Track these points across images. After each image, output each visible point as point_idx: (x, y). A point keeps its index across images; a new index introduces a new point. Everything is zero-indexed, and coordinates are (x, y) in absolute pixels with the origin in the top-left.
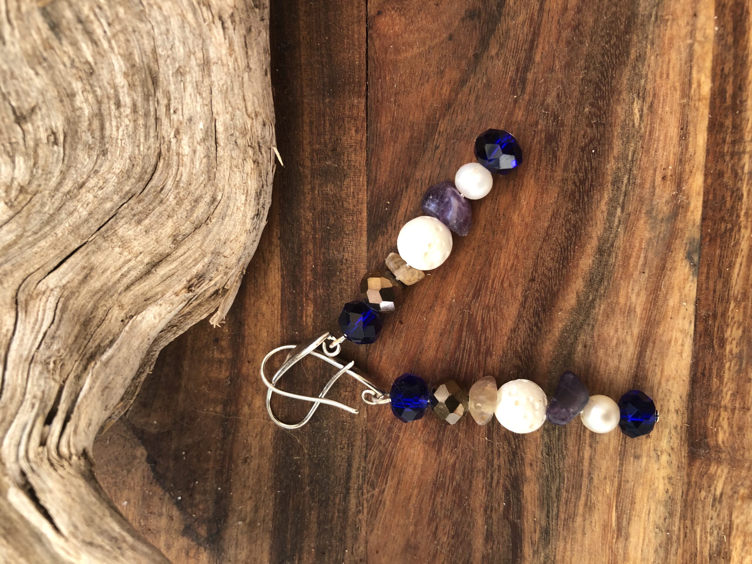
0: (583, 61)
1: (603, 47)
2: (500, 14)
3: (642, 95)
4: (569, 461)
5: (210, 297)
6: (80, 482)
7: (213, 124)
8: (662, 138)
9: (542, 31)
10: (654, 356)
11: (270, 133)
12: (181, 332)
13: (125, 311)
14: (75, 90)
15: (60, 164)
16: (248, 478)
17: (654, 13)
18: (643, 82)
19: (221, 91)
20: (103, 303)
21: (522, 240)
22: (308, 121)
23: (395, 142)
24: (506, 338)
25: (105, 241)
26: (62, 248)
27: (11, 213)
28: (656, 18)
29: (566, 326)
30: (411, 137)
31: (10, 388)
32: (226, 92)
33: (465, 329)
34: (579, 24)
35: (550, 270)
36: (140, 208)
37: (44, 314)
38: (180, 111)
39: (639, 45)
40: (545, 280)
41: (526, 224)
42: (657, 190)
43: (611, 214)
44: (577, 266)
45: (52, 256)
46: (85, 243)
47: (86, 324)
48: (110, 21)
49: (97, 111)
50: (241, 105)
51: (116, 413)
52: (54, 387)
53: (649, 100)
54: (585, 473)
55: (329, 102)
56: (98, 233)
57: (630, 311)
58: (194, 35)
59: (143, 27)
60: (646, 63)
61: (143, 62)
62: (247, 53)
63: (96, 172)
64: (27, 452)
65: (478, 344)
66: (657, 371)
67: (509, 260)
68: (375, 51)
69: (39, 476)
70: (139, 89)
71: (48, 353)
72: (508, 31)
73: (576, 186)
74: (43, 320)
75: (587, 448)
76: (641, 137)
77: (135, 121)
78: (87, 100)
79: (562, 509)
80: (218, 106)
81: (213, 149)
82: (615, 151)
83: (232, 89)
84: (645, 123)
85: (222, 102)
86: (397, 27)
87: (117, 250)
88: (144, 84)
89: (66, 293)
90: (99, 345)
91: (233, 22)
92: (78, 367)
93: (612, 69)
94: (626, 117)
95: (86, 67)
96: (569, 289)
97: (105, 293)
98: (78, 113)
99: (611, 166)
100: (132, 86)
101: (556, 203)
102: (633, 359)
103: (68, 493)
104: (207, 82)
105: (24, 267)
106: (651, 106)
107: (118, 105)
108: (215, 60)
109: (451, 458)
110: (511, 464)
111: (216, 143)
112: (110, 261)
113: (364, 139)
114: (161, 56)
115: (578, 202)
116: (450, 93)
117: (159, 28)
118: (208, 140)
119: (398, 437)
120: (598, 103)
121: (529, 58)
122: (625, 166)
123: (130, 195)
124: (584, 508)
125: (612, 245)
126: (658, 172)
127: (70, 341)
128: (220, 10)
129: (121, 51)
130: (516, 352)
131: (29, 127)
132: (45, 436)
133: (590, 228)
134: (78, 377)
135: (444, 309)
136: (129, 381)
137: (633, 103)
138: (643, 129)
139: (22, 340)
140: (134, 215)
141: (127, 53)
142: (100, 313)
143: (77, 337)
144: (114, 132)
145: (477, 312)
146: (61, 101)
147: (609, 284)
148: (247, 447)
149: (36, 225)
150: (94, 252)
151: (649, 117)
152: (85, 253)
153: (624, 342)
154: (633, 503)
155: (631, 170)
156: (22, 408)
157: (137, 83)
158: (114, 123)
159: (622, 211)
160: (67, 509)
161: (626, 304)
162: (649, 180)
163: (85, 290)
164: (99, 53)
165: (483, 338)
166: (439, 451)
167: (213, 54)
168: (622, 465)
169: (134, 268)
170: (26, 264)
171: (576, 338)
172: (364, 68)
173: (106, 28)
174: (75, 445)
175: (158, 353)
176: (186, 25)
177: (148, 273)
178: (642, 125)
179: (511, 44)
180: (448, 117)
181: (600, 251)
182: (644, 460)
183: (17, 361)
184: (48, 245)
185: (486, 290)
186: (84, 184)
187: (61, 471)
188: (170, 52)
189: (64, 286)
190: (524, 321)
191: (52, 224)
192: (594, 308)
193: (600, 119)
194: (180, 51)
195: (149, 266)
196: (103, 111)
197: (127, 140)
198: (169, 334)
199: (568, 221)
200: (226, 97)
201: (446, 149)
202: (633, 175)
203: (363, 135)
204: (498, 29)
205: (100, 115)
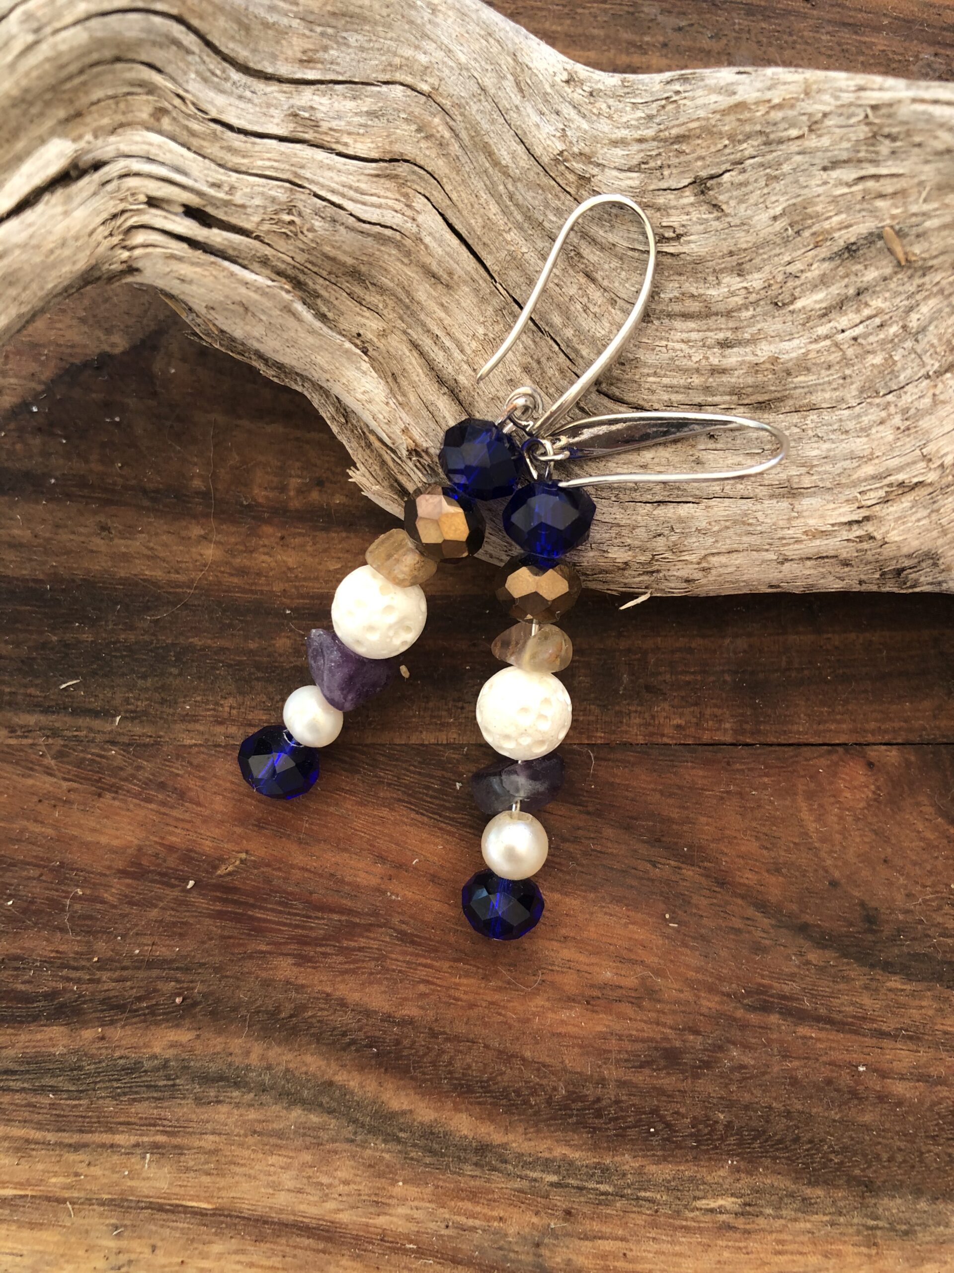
0: (800, 1107)
1: (823, 1140)
2: (872, 966)
3: (747, 1211)
4: (110, 1106)
5: (396, 480)
6: (82, 263)
7: (690, 499)
8: (677, 1248)
9: (848, 1036)
10: (299, 1252)
11: (675, 588)
12: (335, 429)
13: (375, 340)
14: (749, 277)
15: (626, 244)
16: (73, 533)
17: (881, 1224)
18: (769, 1211)
19: (746, 515)
20: (391, 303)
21: (500, 1014)
22: (693, 645)
23: (662, 793)
24: (328, 990)
25: (496, 311)
26: (485, 240)
27: (545, 160)
28: (872, 1228)
29: (352, 1093)
30: (670, 820)
31: (249, 145)
32: (744, 523)
33: (344, 918)
34: (860, 1099)
35: (450, 1063)
36: (550, 372)
37: (373, 205)
38: (714, 446)
39: (829, 1201)
40: (433, 1054)
41: (528, 1020)
42: (588, 1243)
43: (547, 1165)
44: (457, 1109)
45: (473, 221)
46: (492, 277)
47: (355, 274)
48: (860, 340)
49: (713, 309)
50: (722, 547)
51: (199, 321)
52: (248, 220)
53: (740, 1223)
54: (87, 1138)
55: (725, 682)
56: (510, 300)
57: (379, 1205)
58: (839, 475)
59: (851, 393)
60: (800, 1215)
61: (795, 388)
62: (809, 559)
63: (613, 302)
64: (137, 174)
65: (317, 942)
66: (274, 1259)
67: (465, 993)
68: (811, 759)
69: (95, 194)
70: (750, 380)
71: (307, 211)
72: (847, 979)
73: (594, 1102)
74: (364, 204)
75: (133, 1139)
76: (678, 1212)
77: (697, 370)
78: (733, 294)
79: (18, 1098)
80: (721, 509)
81: (649, 497)
82: (653, 1168)
83: (750, 533)
84: (702, 1219)
85: (727, 516)
86: (848, 795)
87: (481, 331)
88: (759, 388)
89: (408, 242)
90: (319, 296)
91: (861, 539)
92: (284, 262)
93: (788, 1158)
94: (710, 1185)
95: (787, 297)
96: (417, 1097)
97: (408, 307)
98: (711, 278)
99: (628, 1161)
100: (755, 368)
101: (565, 1070)
102: (295, 1215)
103: (63, 244)
104: (762, 492)
105: (453, 175)
106: (730, 1228)
107: (725, 344)
108: (798, 507)
109: (112, 895)
110: (103, 1002)
111: (659, 502)
112: (461, 317)
113: (666, 740)
114: (805, 418)
115: (566, 1107)
116: (745, 885)
117: (850, 418)
118: (664, 489)
119: (148, 800)
120: (732, 1135)
121: (801, 1016)
122: (629, 1186)
123: (573, 355)
124: (20, 1138)
125: (494, 1169)
126: (619, 1244)
127: (327, 249)
128: (881, 520)
129: (812, 355)
130: (304, 1008)
131: (688, 198)
132: (165, 206)
133: (521, 1130)
134: (265, 262)
135: (379, 881)
136: (256, 345)
137: (732, 1195)
138: (691, 1215)
139: (330, 168)
140: (539, 362)
141: (809, 364)
142: (373, 298)
143: (333, 259)
144: (679, 336)
145: (374, 939)
146: (731, 254)
147: (426, 1165)
148: (129, 531)
149: (525, 199)
150: (477, 291)
151: (710, 1225)
152: (476, 277)
153: (325, 1198)
154: (33, 1226)
155: (622, 1196)
156: (213, 166)
157: (760, 377)
158: (694, 336)
159: (552, 1184)
160: (34, 242)
161: (391, 1197)
162: (606, 1229)
163: (413, 275)
164: (809, 319)
165: (328, 950)
166: (123, 873)
167: (806, 503)
168: (102, 1203)
169: (449, 357)
170: (458, 178)
171: (330, 1112)
172: (782, 740)
173: (849, 334)
174: (147, 255)
175: (299, 389)
176: (855, 463)
177: (441, 381)
178: (698, 1213)
179: (825, 986)
180: (703, 880)
181: (483, 1149)
182: (112, 1244)
183: (294, 160)
184: (492, 216)
185: (412, 954)
186: (593, 280)
187: (103, 231)
188: (810, 433)
189: (421, 240)
190: (359, 1021)
191: (526, 225)
192: (385, 1141)
193: (707, 1140)
194: (813, 451)
195: (452, 383)
196: (714, 318)
197: (667, 356)
198: (332, 410)
199: (534, 1092)
200: (735, 522)
201: (653, 881)
202: (614, 1201)
203: (672, 738)
204: (848, 964)
205: (707, 313)
